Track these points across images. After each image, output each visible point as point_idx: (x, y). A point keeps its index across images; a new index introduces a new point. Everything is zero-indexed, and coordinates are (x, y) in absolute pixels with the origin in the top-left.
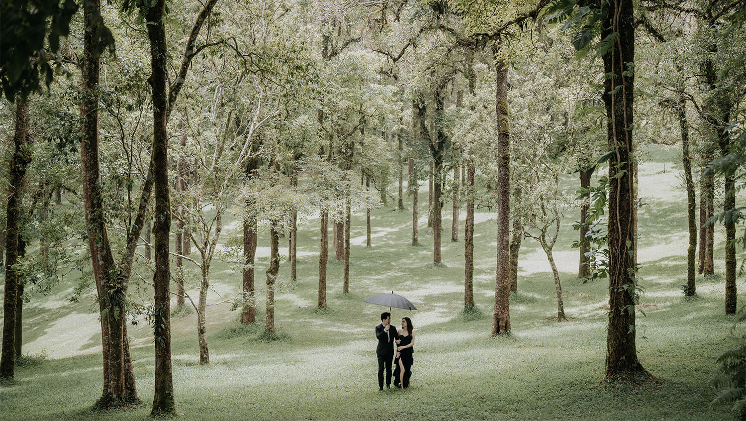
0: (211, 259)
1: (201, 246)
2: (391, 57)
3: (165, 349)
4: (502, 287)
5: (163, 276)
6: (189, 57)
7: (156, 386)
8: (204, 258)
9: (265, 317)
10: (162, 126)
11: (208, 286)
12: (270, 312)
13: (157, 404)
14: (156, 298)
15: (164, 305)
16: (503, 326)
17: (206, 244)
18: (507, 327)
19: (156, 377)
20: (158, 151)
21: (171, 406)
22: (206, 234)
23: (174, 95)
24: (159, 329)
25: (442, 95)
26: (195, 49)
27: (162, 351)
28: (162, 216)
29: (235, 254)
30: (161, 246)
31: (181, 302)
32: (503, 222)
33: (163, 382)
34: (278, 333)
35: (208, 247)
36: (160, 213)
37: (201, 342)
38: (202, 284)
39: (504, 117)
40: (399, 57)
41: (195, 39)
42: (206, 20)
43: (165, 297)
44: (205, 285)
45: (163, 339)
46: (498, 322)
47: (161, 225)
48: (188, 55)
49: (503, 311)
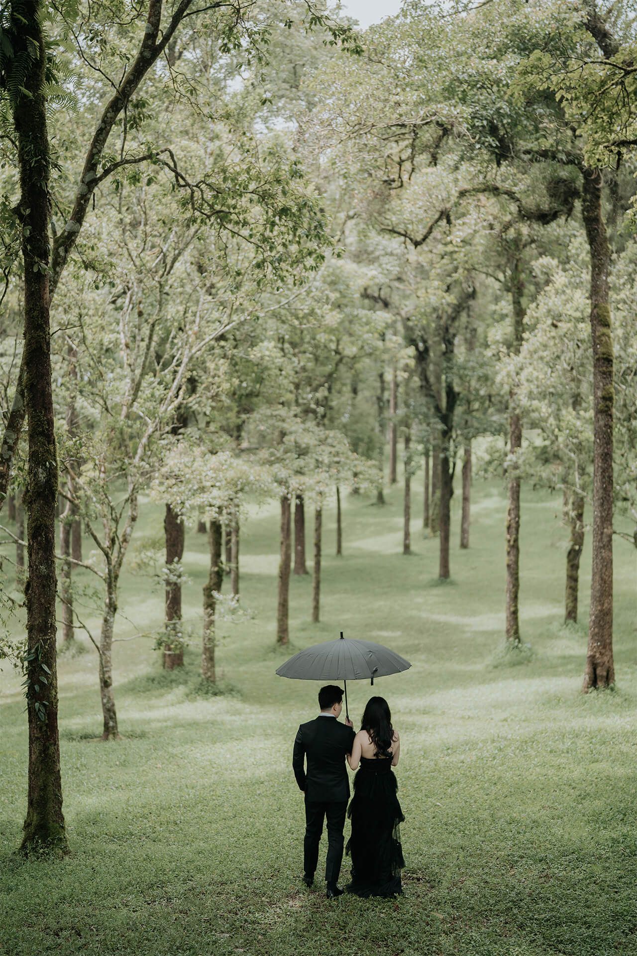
0: (120, 565)
1: (106, 544)
2: (411, 239)
3: (47, 725)
4: (601, 611)
5: (44, 587)
6: (90, 183)
7: (30, 795)
8: (109, 563)
9: (201, 660)
10: (41, 298)
11: (115, 609)
12: (209, 652)
13: (32, 829)
14: (31, 629)
15: (45, 641)
16: (602, 676)
17: (113, 541)
18: (609, 677)
19: (30, 778)
20: (34, 346)
21: (59, 833)
22: (114, 525)
23: (62, 254)
24: (37, 687)
25: (452, 331)
26: (100, 170)
27: (41, 728)
28: (40, 470)
29: (152, 563)
30: (40, 527)
31: (69, 635)
32: (602, 505)
33: (44, 788)
34: (221, 685)
35: (117, 547)
36: (38, 465)
37: (105, 701)
38: (106, 606)
39: (605, 330)
40: (424, 239)
41: (100, 151)
42: (121, 115)
43: (46, 627)
44: (113, 607)
45: (44, 705)
46: (595, 670)
47: (39, 488)
48: (87, 180)
49: (603, 651)
